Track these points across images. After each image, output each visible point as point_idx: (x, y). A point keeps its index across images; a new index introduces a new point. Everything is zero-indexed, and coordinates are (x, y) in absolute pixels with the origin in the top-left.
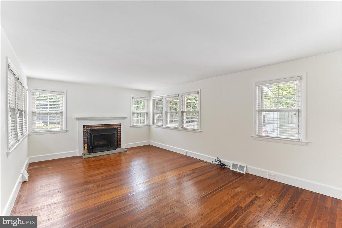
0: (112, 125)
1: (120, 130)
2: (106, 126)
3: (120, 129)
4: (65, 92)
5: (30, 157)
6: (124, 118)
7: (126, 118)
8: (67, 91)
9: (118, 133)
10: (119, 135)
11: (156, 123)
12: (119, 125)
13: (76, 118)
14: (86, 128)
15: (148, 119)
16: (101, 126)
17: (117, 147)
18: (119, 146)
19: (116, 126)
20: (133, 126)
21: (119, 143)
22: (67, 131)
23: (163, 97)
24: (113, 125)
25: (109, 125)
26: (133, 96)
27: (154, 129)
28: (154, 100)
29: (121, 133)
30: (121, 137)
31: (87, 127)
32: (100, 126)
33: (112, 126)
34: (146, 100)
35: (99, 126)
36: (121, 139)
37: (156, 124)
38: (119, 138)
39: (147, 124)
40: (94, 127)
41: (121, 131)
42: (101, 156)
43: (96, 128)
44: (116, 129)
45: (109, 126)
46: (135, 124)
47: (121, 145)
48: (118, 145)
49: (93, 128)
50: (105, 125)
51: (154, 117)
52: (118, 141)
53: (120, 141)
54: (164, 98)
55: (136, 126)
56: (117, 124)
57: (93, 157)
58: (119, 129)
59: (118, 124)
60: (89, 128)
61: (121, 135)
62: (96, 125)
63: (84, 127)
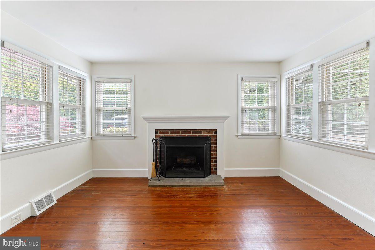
0: (200, 131)
1: (214, 141)
2: (190, 133)
3: (216, 140)
4: (133, 79)
5: (93, 169)
6: (223, 119)
7: (227, 118)
8: (135, 76)
9: (210, 147)
10: (214, 151)
11: (293, 131)
12: (214, 131)
13: (144, 118)
14: (158, 134)
15: (276, 122)
16: (182, 133)
17: (210, 173)
18: (213, 171)
19: (208, 133)
20: (243, 135)
21: (214, 165)
22: (135, 137)
23: (312, 66)
24: (203, 131)
25: (195, 131)
26: (242, 76)
27: (290, 144)
28: (290, 80)
29: (216, 147)
30: (217, 155)
31: (160, 133)
32: (181, 131)
33: (201, 133)
34: (273, 83)
35: (179, 133)
36: (216, 158)
37: (294, 133)
38: (213, 156)
39: (274, 133)
40: (172, 133)
41: (216, 144)
42: (175, 186)
43: (175, 135)
44: (207, 139)
45: (196, 133)
46: (246, 131)
47: (216, 169)
48: (210, 169)
49: (170, 135)
50: (188, 131)
51: (289, 118)
52: (210, 162)
53: (216, 162)
54: (315, 68)
55: (248, 135)
56: (209, 130)
57: (162, 186)
58: (213, 138)
59: (211, 130)
60: (163, 135)
61: (216, 151)
62: (174, 130)
63: (156, 133)
